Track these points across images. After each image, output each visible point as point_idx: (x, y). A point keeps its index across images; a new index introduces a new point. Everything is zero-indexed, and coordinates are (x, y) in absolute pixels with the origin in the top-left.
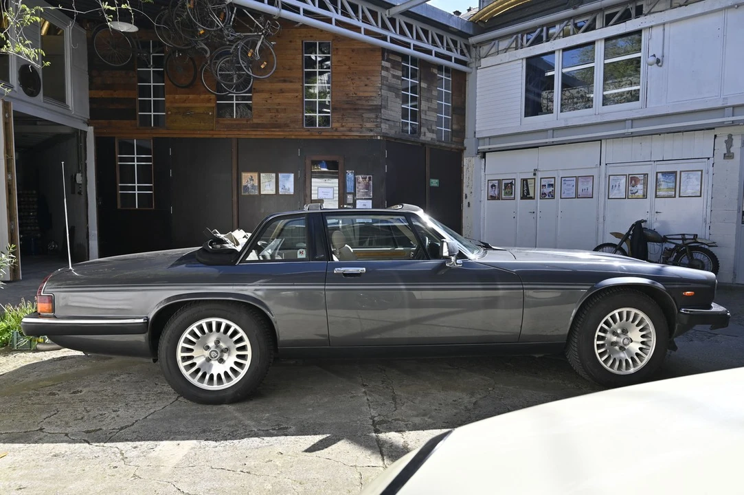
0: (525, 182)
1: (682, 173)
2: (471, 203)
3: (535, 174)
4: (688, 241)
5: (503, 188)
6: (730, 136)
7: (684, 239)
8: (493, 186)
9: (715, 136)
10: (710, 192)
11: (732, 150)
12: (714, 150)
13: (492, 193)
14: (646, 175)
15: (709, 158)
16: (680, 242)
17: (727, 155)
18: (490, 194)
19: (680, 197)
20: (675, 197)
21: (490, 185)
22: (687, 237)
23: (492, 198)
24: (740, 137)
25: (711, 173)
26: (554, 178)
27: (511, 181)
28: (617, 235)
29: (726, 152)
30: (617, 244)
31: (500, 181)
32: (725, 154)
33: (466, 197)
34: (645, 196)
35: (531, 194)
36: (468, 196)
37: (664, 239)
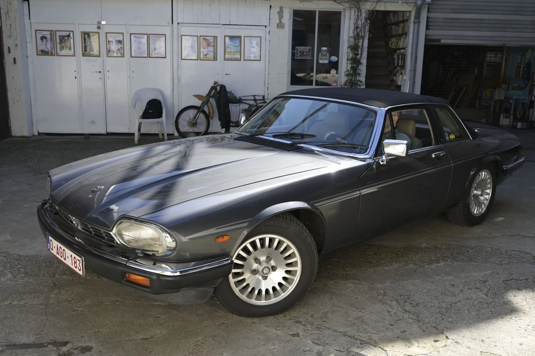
0: (86, 35)
1: (246, 38)
2: (17, 59)
3: (99, 28)
4: (259, 102)
5: (58, 41)
6: (281, 8)
7: (255, 100)
8: (43, 38)
9: (271, 6)
10: (267, 58)
11: (283, 21)
12: (270, 19)
13: (42, 47)
14: (215, 38)
15: (266, 26)
16: (252, 103)
17: (279, 25)
18: (40, 48)
19: (244, 60)
20: (240, 60)
21: (39, 36)
22: (257, 98)
23: (44, 53)
24: (288, 11)
25: (268, 39)
26: (123, 33)
27: (67, 33)
28: (199, 97)
29: (278, 22)
30: (199, 106)
31: (52, 33)
32: (278, 24)
33: (9, 51)
34: (215, 59)
35: (96, 52)
36: (11, 48)
37: (239, 101)
